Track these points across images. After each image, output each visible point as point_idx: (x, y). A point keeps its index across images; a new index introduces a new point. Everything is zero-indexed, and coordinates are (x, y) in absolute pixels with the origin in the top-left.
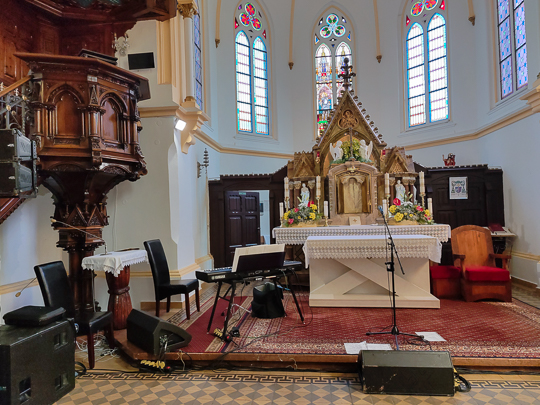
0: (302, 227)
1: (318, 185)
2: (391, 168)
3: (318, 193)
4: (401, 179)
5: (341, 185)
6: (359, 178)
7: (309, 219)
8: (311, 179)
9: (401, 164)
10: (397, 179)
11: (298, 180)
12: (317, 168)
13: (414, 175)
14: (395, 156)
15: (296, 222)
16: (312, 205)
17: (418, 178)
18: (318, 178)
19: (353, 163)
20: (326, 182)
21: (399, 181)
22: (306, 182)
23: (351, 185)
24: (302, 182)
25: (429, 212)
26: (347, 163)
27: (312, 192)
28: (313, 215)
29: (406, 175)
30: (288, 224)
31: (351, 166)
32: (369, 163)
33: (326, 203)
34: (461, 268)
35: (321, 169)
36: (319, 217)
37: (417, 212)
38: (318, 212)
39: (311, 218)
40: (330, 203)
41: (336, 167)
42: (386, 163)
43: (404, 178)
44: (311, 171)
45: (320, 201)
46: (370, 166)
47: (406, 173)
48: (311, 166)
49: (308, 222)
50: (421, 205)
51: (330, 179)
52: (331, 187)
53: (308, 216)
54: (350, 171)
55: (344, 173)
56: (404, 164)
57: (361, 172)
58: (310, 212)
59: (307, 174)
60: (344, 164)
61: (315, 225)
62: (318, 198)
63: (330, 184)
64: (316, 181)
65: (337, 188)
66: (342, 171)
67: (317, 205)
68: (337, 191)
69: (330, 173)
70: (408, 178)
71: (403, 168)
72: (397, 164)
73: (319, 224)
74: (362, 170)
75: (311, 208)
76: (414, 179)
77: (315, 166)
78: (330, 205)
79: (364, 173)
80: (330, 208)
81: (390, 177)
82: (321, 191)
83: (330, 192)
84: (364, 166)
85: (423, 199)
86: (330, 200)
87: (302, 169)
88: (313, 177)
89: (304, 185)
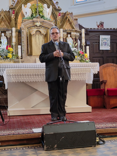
0: (2, 63)
1: (14, 34)
2: (64, 26)
3: (14, 40)
4: (70, 33)
5: (31, 35)
6: (43, 31)
7: (7, 58)
8: (8, 30)
9: (70, 23)
10: (68, 33)
12: (13, 22)
13: (78, 32)
14: (67, 18)
16: (9, 48)
17: (81, 34)
18: (14, 29)
19: (38, 20)
20: (19, 32)
22: (4, 32)
23: (37, 36)
25: (87, 55)
26: (34, 19)
27: (9, 40)
28: (10, 55)
29: (73, 31)
31: (37, 21)
32: (49, 20)
33: (19, 47)
34: (104, 89)
35: (16, 24)
36: (15, 57)
37: (80, 55)
38: (14, 54)
39: (9, 58)
40: (23, 47)
41: (26, 22)
42: (61, 22)
43: (72, 33)
44: (8, 24)
45: (15, 45)
46: (50, 22)
47: (73, 30)
48: (9, 21)
49: (6, 60)
50: (83, 51)
51: (22, 30)
52: (23, 36)
53: (6, 56)
54: (36, 26)
55: (32, 26)
56: (72, 24)
57: (44, 27)
58: (8, 53)
59: (5, 27)
60: (32, 20)
61: (12, 62)
62: (14, 44)
63: (22, 34)
64: (12, 32)
65: (27, 37)
66: (31, 25)
67: (13, 48)
68: (27, 40)
69: (23, 26)
70: (75, 33)
71: (71, 26)
72: (68, 23)
73: (15, 62)
74: (45, 25)
75: (9, 50)
76: (78, 34)
77: (11, 21)
78: (23, 49)
79: (46, 28)
80: (23, 52)
81: (63, 32)
82: (16, 39)
83: (22, 40)
84: (46, 22)
85: (84, 47)
86: (23, 45)
87: (1, 22)
88: (10, 28)
89: (3, 34)
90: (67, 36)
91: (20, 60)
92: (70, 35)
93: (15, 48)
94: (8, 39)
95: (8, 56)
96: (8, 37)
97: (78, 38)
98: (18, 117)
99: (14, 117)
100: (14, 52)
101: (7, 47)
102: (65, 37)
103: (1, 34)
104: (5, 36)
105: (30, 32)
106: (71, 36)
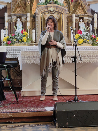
0: (17, 46)
1: (29, 19)
2: (77, 11)
3: (29, 25)
4: (83, 18)
6: (56, 16)
7: (22, 41)
8: (23, 15)
9: (83, 9)
10: (80, 18)
11: (15, 15)
12: (28, 8)
13: (91, 17)
14: (79, 3)
15: (13, 43)
16: (24, 32)
17: (93, 19)
18: (29, 14)
19: (52, 5)
20: (34, 18)
21: (81, 20)
22: (20, 17)
24: (17, 17)
26: (48, 5)
27: (24, 25)
28: (25, 39)
29: (86, 16)
30: (8, 44)
31: (51, 7)
32: (62, 6)
33: (34, 31)
35: (31, 9)
36: (29, 41)
37: (92, 39)
38: (29, 38)
39: (24, 41)
40: (37, 32)
41: (41, 7)
42: (74, 8)
43: (85, 18)
44: (23, 10)
45: (30, 30)
46: (63, 7)
47: (86, 14)
48: (24, 6)
49: (21, 43)
50: (95, 34)
51: (37, 15)
52: (38, 20)
53: (21, 40)
54: (50, 11)
55: (46, 12)
56: (85, 9)
57: (57, 12)
58: (23, 36)
59: (21, 12)
60: (46, 5)
61: (26, 45)
62: (28, 28)
63: (36, 19)
64: (27, 17)
65: (41, 22)
66: (45, 10)
67: (28, 33)
68: (41, 24)
69: (37, 11)
70: (87, 18)
71: (84, 11)
72: (81, 8)
73: (29, 45)
74: (58, 10)
75: (24, 34)
76: (91, 19)
77: (26, 7)
78: (37, 33)
79: (59, 12)
80: (37, 36)
81: (76, 16)
82: (31, 24)
83: (37, 25)
84: (59, 7)
85: (96, 31)
86: (37, 29)
87: (17, 8)
88: (25, 14)
89: (19, 19)
90: (80, 21)
91: (34, 43)
92: (83, 19)
93: (29, 32)
94: (23, 23)
95: (23, 40)
96: (24, 22)
97: (90, 23)
98: (31, 97)
99: (27, 97)
100: (29, 36)
101: (22, 31)
102: (77, 22)
103: (17, 19)
104: (20, 21)
105: (44, 17)
106: (83, 21)
